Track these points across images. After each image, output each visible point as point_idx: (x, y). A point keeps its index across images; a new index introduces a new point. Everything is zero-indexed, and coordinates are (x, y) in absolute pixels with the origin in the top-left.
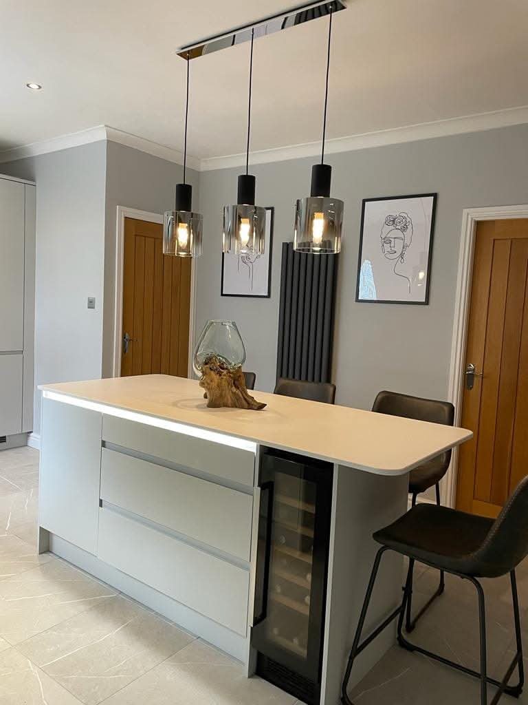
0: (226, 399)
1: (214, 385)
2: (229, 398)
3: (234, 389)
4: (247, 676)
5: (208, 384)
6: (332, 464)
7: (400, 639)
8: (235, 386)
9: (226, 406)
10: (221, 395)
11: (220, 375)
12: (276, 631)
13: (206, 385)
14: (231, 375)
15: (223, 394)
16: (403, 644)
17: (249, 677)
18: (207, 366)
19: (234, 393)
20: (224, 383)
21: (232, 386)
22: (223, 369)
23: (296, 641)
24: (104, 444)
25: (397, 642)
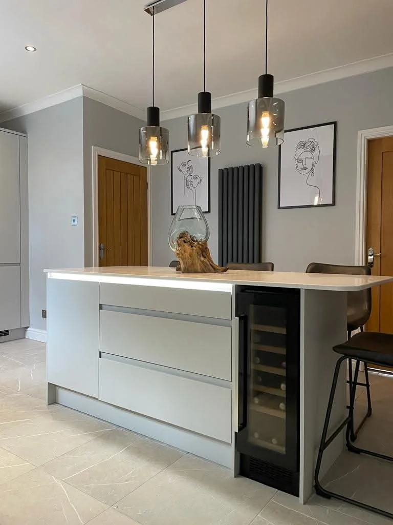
0: (195, 267)
1: (187, 255)
2: (198, 266)
3: (202, 259)
4: (234, 476)
5: (182, 254)
6: (299, 289)
7: (348, 445)
8: (203, 256)
9: (196, 272)
10: (192, 264)
11: (192, 247)
12: (256, 435)
13: (181, 256)
14: (200, 246)
15: (194, 263)
16: (351, 449)
17: (235, 477)
18: (182, 239)
19: (203, 262)
20: (195, 254)
21: (200, 256)
22: (194, 241)
23: (274, 441)
24: (101, 307)
25: (347, 448)
